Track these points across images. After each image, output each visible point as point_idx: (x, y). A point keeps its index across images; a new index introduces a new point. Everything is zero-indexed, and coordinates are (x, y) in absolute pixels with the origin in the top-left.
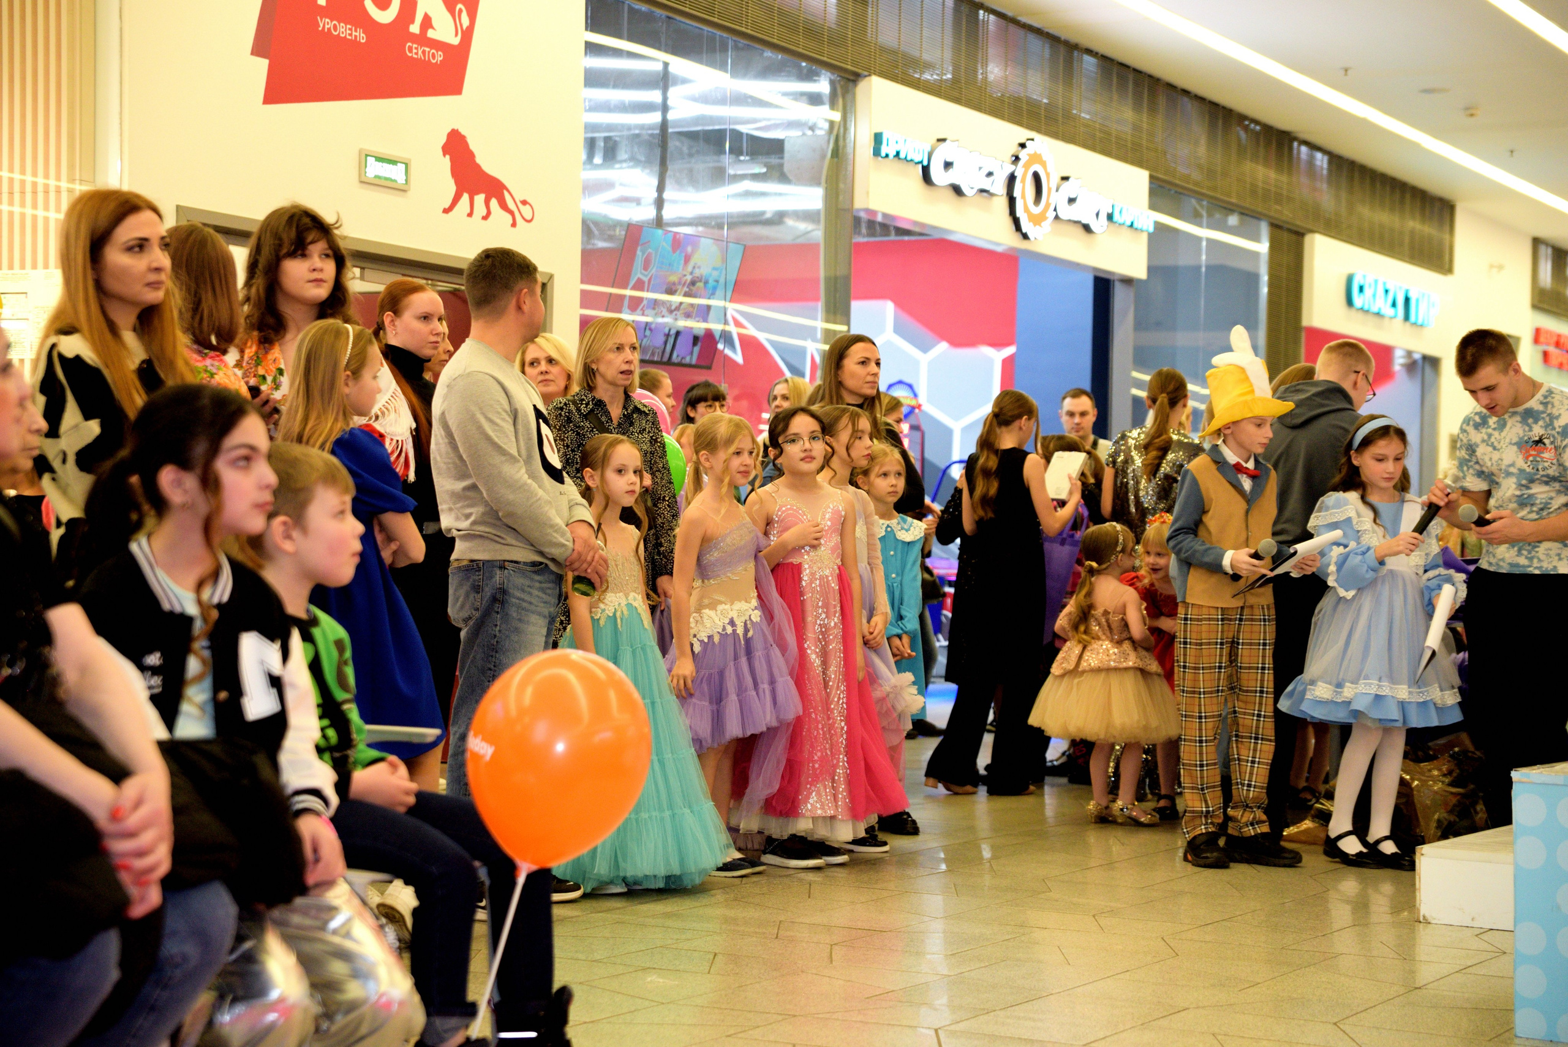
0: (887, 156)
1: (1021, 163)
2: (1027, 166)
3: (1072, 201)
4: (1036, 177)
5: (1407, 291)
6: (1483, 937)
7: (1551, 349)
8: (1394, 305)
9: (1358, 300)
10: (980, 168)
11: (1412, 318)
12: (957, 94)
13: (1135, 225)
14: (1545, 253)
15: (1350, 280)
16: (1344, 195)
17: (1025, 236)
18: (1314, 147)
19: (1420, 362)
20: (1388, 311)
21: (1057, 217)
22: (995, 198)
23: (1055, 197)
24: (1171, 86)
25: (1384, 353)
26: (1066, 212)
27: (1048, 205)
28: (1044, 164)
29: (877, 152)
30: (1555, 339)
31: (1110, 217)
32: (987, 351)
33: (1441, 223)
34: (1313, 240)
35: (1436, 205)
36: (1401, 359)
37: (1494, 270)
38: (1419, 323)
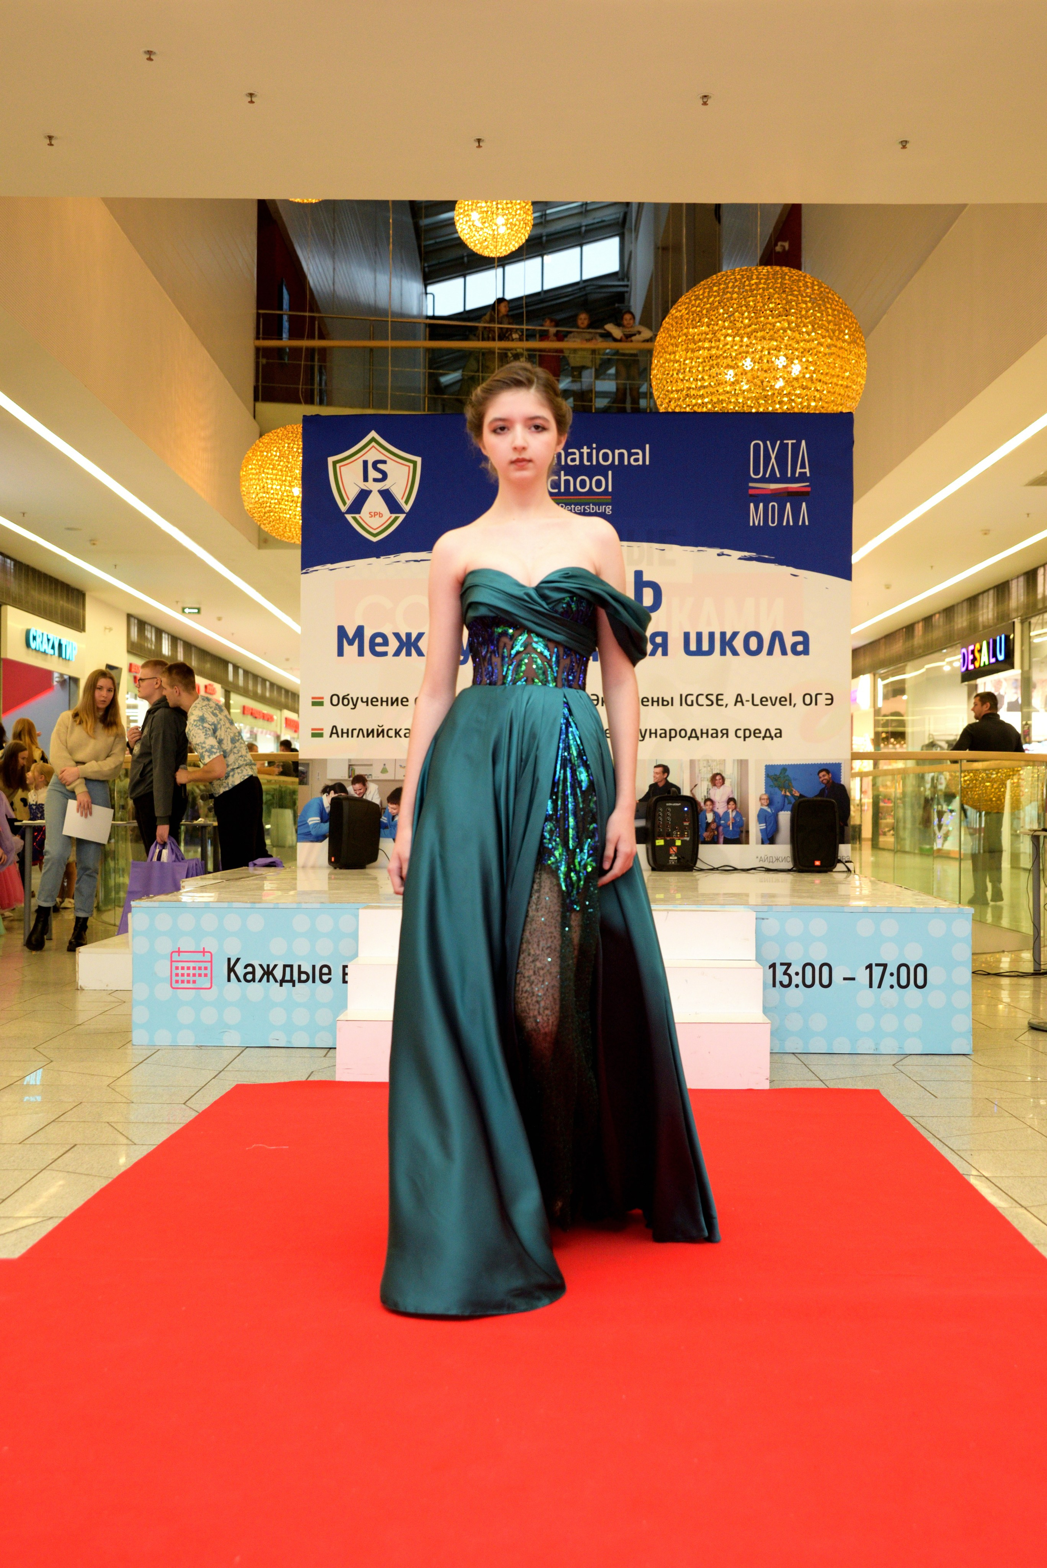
5: (60, 640)
6: (113, 994)
8: (53, 647)
9: (33, 645)
11: (64, 656)
14: (134, 622)
15: (28, 632)
16: (23, 584)
19: (68, 680)
20: (51, 652)
25: (47, 675)
33: (78, 603)
34: (7, 609)
35: (75, 593)
36: (57, 679)
37: (107, 631)
38: (67, 658)
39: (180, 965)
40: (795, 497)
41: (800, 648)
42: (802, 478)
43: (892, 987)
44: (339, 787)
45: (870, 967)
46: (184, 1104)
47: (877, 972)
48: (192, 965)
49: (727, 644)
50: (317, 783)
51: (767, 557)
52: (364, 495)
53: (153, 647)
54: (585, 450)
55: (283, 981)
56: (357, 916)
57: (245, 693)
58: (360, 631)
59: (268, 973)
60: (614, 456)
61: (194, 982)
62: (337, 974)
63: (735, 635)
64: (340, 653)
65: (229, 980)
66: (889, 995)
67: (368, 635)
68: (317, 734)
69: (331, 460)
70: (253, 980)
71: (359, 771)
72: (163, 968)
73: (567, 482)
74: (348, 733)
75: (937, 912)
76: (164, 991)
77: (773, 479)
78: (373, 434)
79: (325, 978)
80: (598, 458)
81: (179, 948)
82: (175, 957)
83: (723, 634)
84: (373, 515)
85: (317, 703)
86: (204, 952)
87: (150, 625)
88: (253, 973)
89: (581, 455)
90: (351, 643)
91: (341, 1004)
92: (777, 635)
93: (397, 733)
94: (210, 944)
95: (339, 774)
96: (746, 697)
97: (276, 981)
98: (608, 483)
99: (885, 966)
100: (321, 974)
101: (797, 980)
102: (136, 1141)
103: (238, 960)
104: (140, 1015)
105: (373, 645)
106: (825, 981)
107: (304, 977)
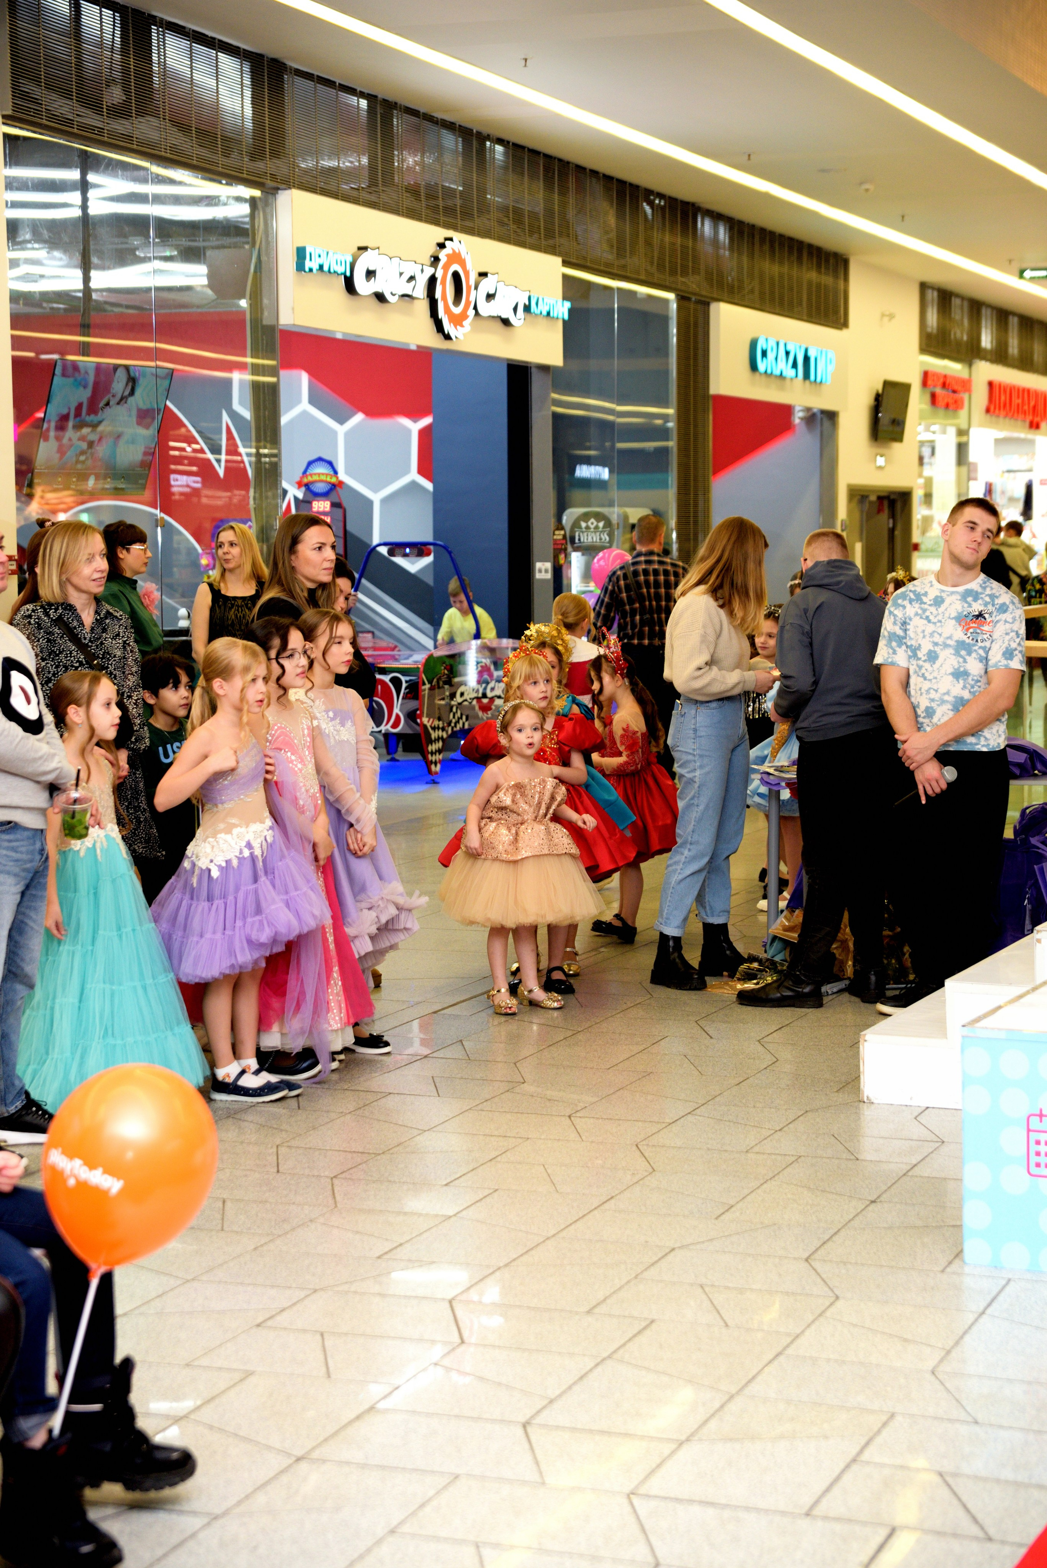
0: (311, 270)
1: (441, 264)
2: (446, 268)
3: (490, 297)
4: (456, 276)
5: (806, 350)
6: (922, 1119)
7: (938, 390)
8: (795, 365)
9: (761, 365)
10: (401, 274)
11: (812, 377)
12: (373, 198)
13: (551, 315)
14: (932, 295)
15: (753, 344)
16: (745, 259)
17: (448, 337)
18: (717, 217)
19: (819, 416)
20: (789, 373)
21: (477, 313)
22: (416, 301)
23: (476, 295)
24: (580, 169)
25: (786, 410)
26: (486, 309)
27: (468, 303)
28: (463, 263)
29: (300, 267)
30: (942, 380)
31: (527, 309)
32: (405, 422)
33: (836, 277)
34: (718, 309)
35: (832, 261)
36: (801, 414)
37: (886, 319)
38: (818, 380)
39: (1043, 1137)
53: (965, 338)
72: (1015, 1140)
76: (1018, 1179)
81: (1041, 1110)
87: (957, 296)
102: (992, 1532)
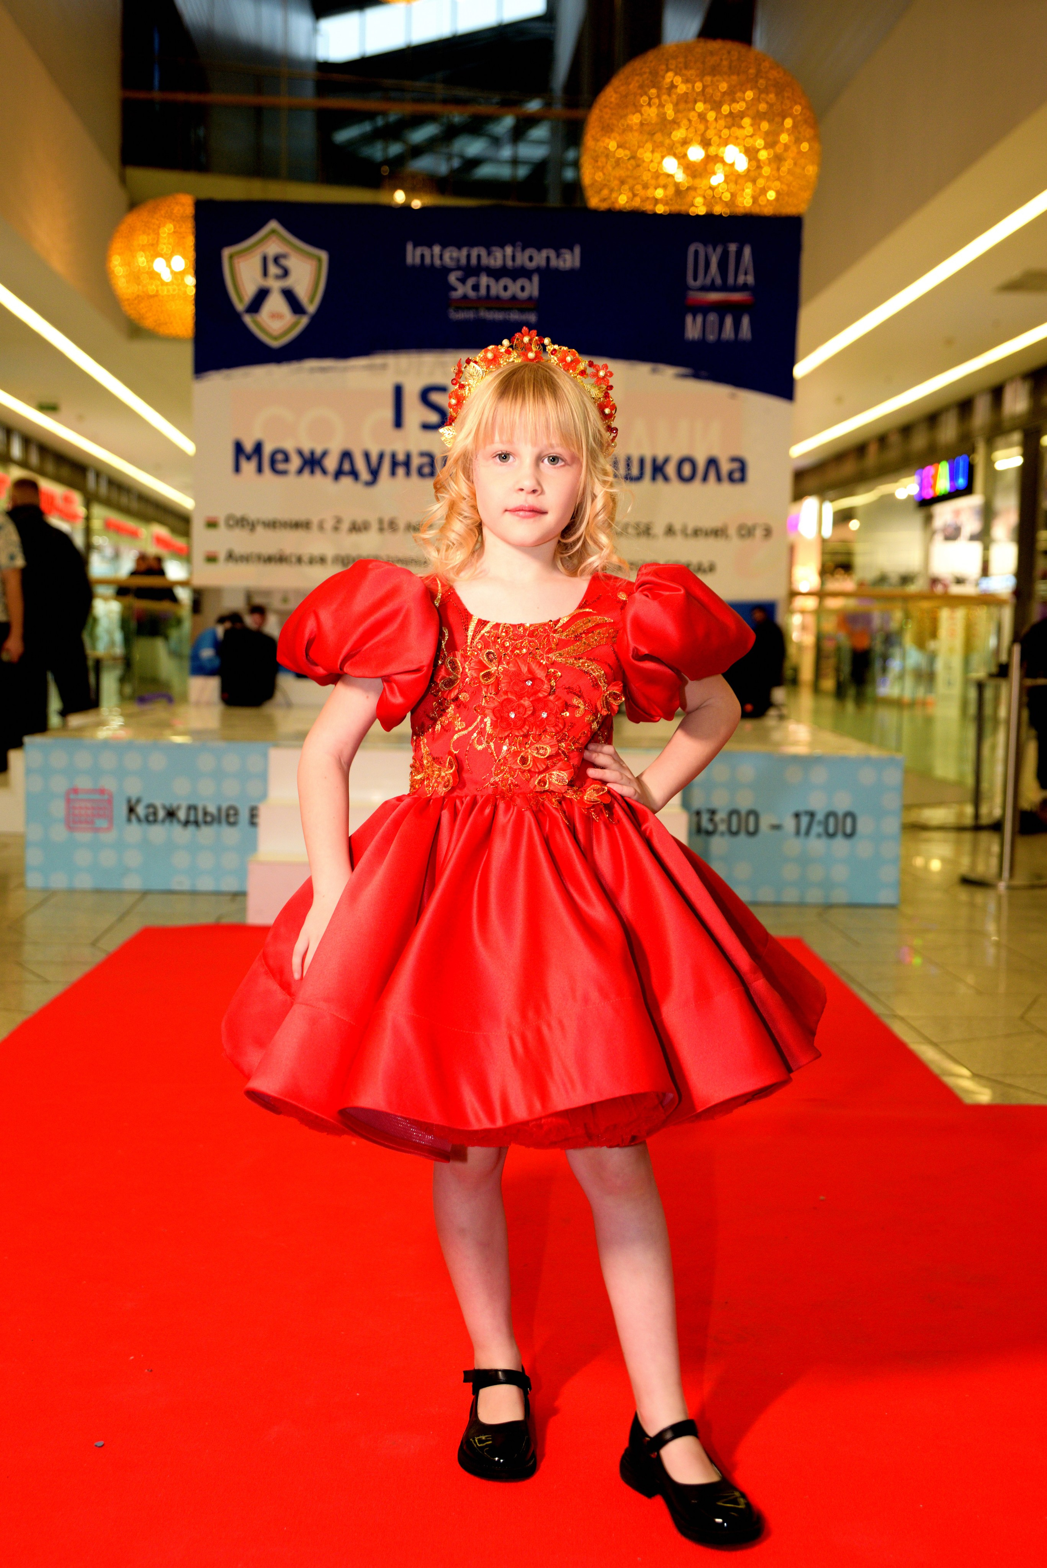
39: (77, 805)
40: (736, 310)
41: (737, 475)
42: (745, 287)
43: (819, 836)
44: (234, 618)
45: (797, 815)
46: (94, 944)
47: (805, 820)
48: (89, 805)
49: (658, 470)
50: (211, 612)
51: (703, 373)
52: (262, 295)
54: (509, 250)
55: (187, 823)
56: (265, 756)
57: (108, 503)
58: (258, 448)
59: (171, 814)
60: (540, 258)
61: (92, 822)
62: (244, 815)
63: (666, 460)
64: (237, 469)
65: (129, 820)
66: (816, 845)
67: (267, 450)
68: (211, 559)
69: (226, 252)
70: (155, 821)
71: (258, 600)
72: (58, 808)
73: (488, 287)
74: (245, 559)
75: (868, 760)
76: (59, 833)
77: (712, 288)
78: (273, 225)
79: (232, 819)
80: (522, 259)
81: (76, 787)
82: (72, 796)
83: (654, 460)
84: (275, 316)
85: (212, 524)
86: (102, 791)
88: (155, 814)
89: (504, 256)
90: (249, 458)
91: (250, 846)
92: (712, 462)
93: (299, 560)
94: (109, 784)
95: (235, 603)
96: (678, 527)
97: (179, 821)
98: (532, 288)
99: (812, 815)
100: (228, 816)
101: (722, 827)
102: (50, 980)
103: (138, 801)
104: (34, 857)
105: (273, 462)
106: (751, 828)
107: (209, 819)
